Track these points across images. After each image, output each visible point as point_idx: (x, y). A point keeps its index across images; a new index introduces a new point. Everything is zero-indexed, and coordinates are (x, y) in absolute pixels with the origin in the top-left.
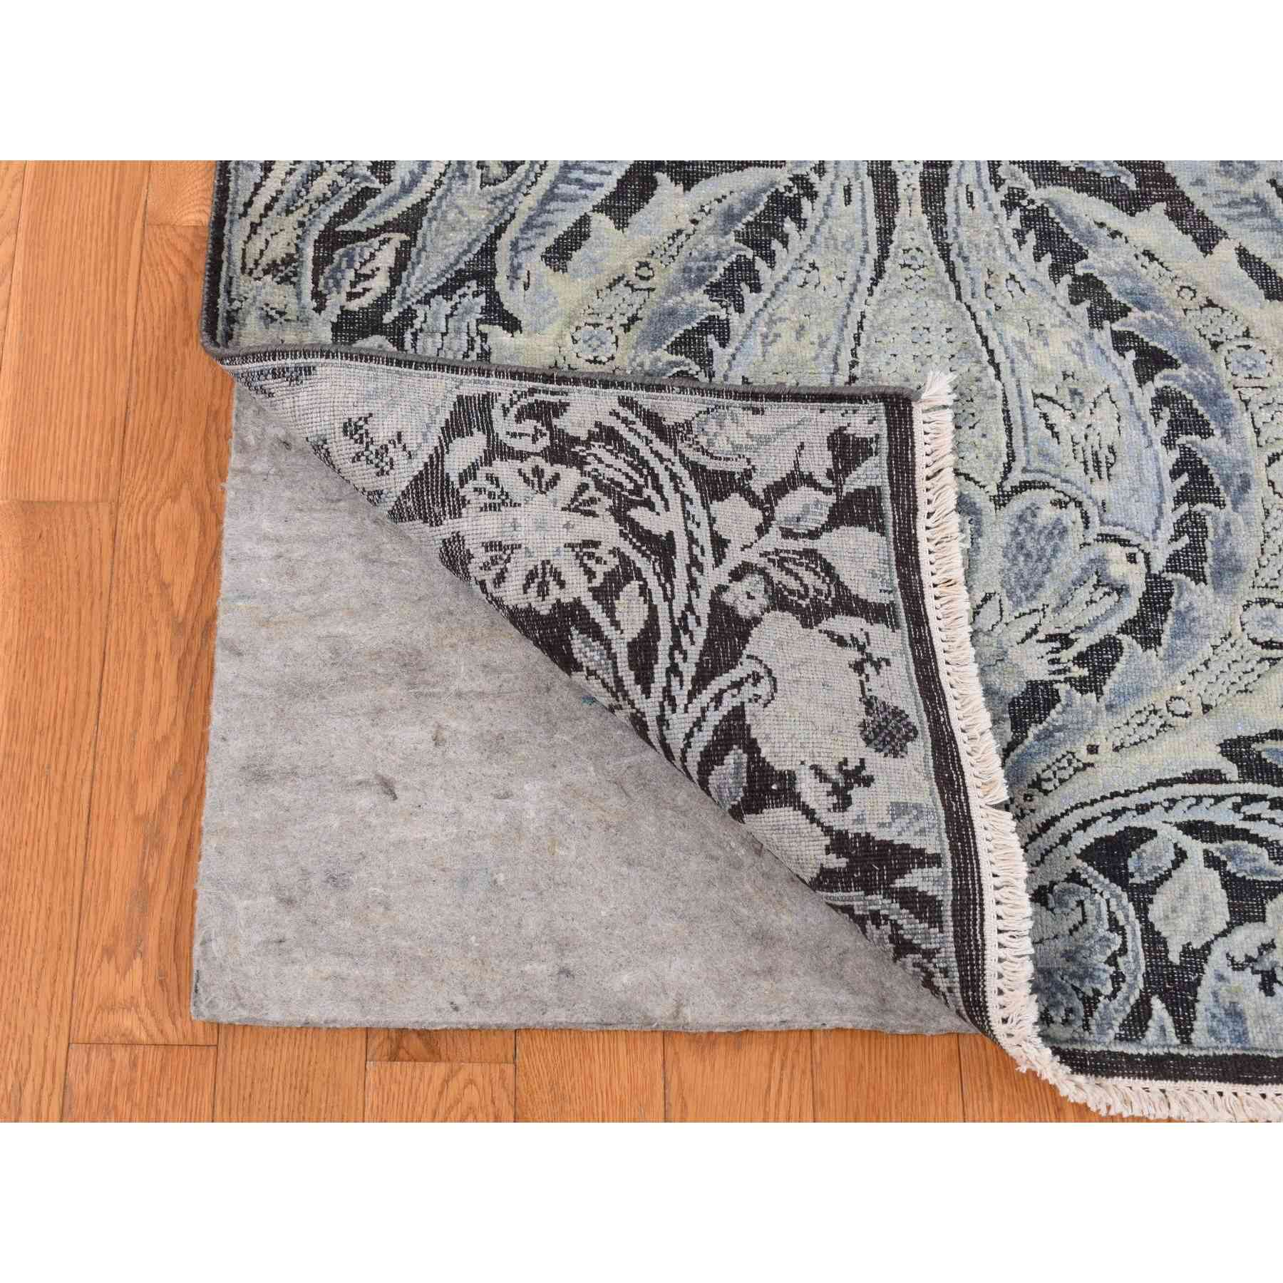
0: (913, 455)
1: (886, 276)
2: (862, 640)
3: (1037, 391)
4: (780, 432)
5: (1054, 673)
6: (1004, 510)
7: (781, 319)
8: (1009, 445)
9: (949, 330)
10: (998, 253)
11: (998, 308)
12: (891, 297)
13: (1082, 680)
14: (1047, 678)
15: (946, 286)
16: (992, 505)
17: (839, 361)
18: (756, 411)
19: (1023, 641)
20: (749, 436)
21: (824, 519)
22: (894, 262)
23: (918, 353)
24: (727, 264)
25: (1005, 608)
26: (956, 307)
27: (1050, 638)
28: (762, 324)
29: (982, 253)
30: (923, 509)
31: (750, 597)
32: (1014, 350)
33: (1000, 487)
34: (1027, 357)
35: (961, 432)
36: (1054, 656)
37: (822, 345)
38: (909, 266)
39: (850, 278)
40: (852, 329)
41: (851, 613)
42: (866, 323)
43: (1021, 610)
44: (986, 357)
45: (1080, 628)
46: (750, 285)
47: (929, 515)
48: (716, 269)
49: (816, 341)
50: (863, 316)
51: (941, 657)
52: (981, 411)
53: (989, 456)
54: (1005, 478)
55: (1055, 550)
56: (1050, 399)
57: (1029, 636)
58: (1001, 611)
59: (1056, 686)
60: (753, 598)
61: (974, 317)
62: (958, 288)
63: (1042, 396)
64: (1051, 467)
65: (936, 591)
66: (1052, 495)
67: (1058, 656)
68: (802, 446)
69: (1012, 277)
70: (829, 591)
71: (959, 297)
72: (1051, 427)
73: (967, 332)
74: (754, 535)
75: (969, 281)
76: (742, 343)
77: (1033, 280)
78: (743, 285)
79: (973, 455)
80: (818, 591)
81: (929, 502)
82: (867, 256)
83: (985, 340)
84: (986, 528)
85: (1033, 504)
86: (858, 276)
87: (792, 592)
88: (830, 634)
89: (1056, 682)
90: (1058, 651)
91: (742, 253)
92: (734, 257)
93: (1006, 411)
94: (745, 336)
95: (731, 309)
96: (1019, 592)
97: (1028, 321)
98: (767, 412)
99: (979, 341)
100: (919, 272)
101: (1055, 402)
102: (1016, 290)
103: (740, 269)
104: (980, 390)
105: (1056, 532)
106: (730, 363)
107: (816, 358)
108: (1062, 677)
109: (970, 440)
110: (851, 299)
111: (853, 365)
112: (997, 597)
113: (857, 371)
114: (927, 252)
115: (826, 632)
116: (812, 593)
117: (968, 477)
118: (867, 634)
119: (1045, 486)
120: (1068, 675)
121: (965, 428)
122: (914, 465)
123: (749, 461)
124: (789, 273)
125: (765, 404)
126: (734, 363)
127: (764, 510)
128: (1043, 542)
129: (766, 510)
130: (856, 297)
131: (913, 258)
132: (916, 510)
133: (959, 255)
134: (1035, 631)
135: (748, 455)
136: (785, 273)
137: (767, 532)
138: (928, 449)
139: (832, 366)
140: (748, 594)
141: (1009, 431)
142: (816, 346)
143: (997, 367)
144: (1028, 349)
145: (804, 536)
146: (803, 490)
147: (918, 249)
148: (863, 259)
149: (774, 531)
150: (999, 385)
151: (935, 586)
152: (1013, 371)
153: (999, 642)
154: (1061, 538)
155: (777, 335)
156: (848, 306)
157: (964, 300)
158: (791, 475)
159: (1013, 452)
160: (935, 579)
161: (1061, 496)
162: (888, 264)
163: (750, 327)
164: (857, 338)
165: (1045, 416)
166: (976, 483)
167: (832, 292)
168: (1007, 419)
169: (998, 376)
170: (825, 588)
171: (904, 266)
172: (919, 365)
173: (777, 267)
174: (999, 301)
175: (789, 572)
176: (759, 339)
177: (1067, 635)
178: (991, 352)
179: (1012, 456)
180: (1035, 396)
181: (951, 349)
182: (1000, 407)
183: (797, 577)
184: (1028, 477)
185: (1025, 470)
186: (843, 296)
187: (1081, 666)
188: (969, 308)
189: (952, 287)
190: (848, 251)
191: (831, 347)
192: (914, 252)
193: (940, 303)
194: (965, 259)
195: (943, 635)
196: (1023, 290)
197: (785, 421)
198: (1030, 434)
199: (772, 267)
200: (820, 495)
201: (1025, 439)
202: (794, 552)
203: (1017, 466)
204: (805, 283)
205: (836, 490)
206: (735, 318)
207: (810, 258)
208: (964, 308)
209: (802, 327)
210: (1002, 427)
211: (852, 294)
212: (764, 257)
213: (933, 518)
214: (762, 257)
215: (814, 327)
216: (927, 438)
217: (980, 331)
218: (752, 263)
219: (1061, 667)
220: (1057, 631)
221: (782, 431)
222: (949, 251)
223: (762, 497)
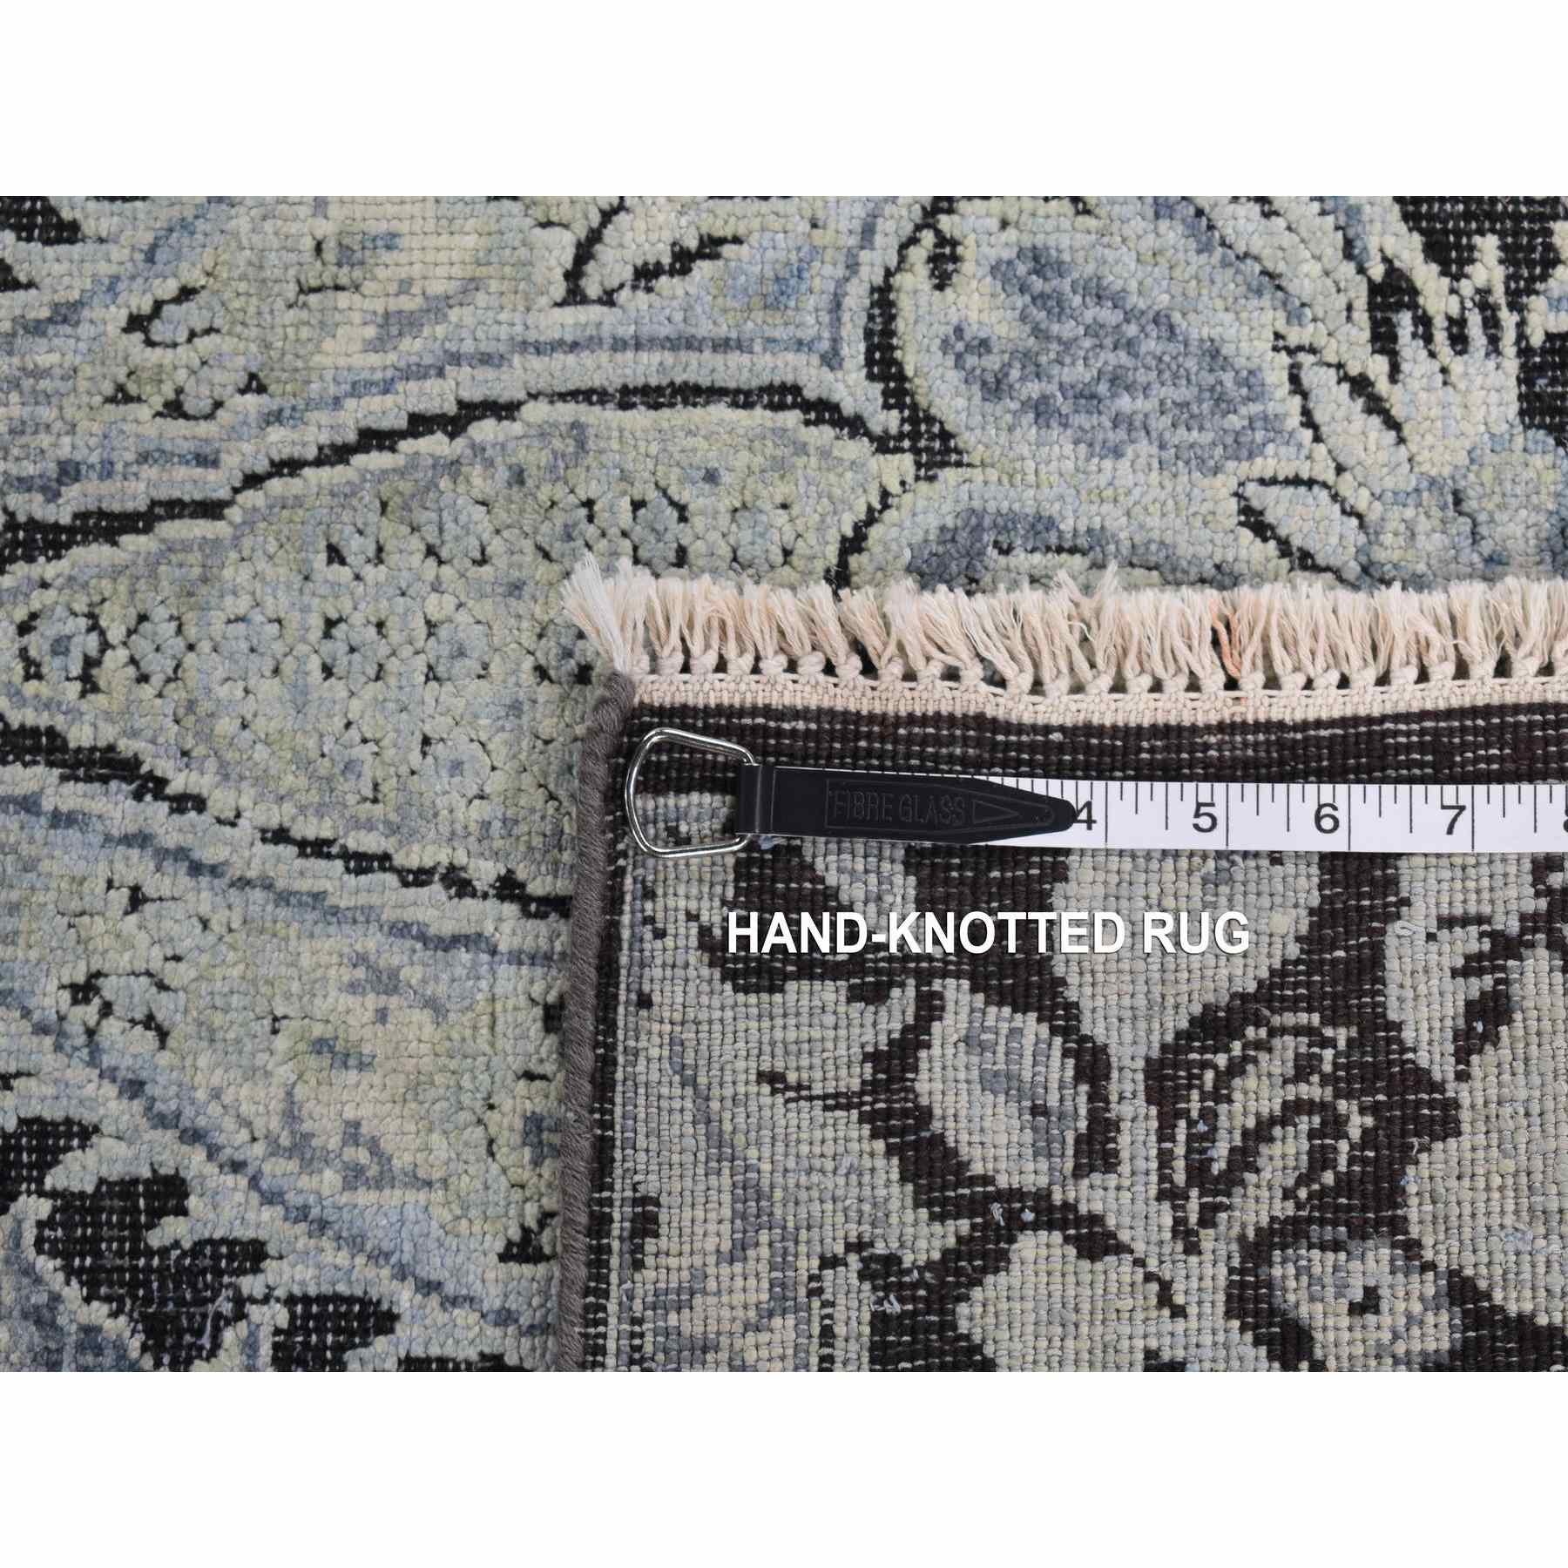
0: (796, 714)
1: (127, 747)
2: (1470, 941)
3: (559, 289)
4: (721, 1149)
5: (1494, 341)
6: (966, 439)
7: (291, 1115)
8: (742, 398)
9: (335, 555)
10: (45, 360)
11: (254, 384)
12: (207, 737)
13: (1510, 255)
14: (1512, 364)
15: (170, 548)
16: (948, 475)
17: (448, 928)
18: (645, 1224)
19: (1392, 424)
20: (738, 1251)
21: (1032, 1026)
22: (75, 714)
23: (420, 663)
24: (73, 1292)
25: (1285, 471)
26: (249, 524)
27: (1384, 340)
28: (304, 1182)
29: (46, 413)
30: (974, 697)
31: (1369, 1303)
32: (412, 347)
33: (884, 445)
34: (437, 308)
35: (696, 549)
36: (1440, 337)
37: (388, 982)
38: (90, 663)
39: (136, 868)
40: (328, 875)
41: (1370, 965)
42: (309, 829)
43: (1295, 420)
44: (435, 444)
45: (1348, 244)
46: (156, 1215)
47: (997, 680)
48: (90, 1330)
49: (372, 1001)
50: (280, 836)
51: (1483, 689)
52: (625, 477)
53: (781, 468)
54: (855, 426)
55: (1098, 293)
56: (585, 252)
57: (1376, 406)
58: (1296, 481)
59: (1537, 340)
60: (1371, 1294)
61: (289, 466)
62: (175, 509)
63: (574, 275)
64: (825, 274)
65: (1252, 681)
66: (914, 282)
67: (1440, 323)
68: (772, 1079)
69: (136, 323)
70: (1297, 1031)
71: (211, 509)
72: (683, 261)
73: (345, 496)
74: (1119, 1270)
75: (150, 472)
76: (379, 1256)
77: (150, 258)
78: (156, 1239)
79: (781, 518)
80: (1304, 1069)
81: (952, 674)
82: (47, 805)
83: (374, 439)
84: (1026, 502)
85: (945, 345)
86: (127, 840)
87: (1320, 1159)
88: (1467, 1045)
89: (1521, 336)
90: (1424, 322)
91: (29, 1235)
92: (46, 1265)
93: (627, 397)
94: (356, 1243)
95: (251, 1285)
96: (1234, 421)
97: (304, 290)
98: (651, 1187)
99: (376, 460)
100: (115, 634)
101: (595, 236)
102: (192, 314)
103: (90, 1246)
104: (553, 474)
105: (1037, 284)
106: (453, 1302)
107: (435, 1007)
108: (1508, 319)
109: (724, 521)
110: (215, 871)
111: (458, 883)
112: (1251, 489)
113: (485, 872)
114: (38, 600)
115: (1462, 1055)
116: (1312, 1090)
117: (853, 544)
118: (1447, 922)
119: (883, 299)
120: (1499, 296)
121: (684, 534)
122: (831, 713)
123: (830, 1262)
124: (109, 1074)
125: (621, 1191)
126: (450, 1288)
127: (1014, 1225)
128: (1068, 329)
129: (1012, 1217)
130: (208, 855)
131: (60, 647)
132: (980, 721)
133: (52, 495)
134: (1360, 385)
135: (807, 1265)
136: (110, 1090)
137: (1095, 1219)
138: (774, 664)
139: (464, 956)
140: (1356, 1309)
141: (691, 394)
142: (394, 1001)
143: (470, 412)
144: (407, 304)
145: (1098, 1096)
146: (927, 1085)
147: (24, 629)
148: (60, 820)
149: (1092, 1196)
150: (535, 412)
151: (1231, 684)
152: (485, 359)
153: (1400, 498)
154: (1060, 269)
155: (352, 1134)
156: (243, 883)
157: (223, 493)
158: (878, 1121)
159: (769, 389)
160: (1213, 681)
161: (918, 255)
162: (80, 736)
163: (323, 1225)
164: (361, 863)
165: (646, 275)
166: (871, 518)
167: (188, 937)
168: (654, 396)
169: (505, 410)
170: (1288, 1046)
171: (89, 685)
172: (460, 667)
173: (89, 1117)
174: (227, 378)
175: (1243, 1160)
176: (364, 1197)
177: (1374, 289)
178: (420, 424)
179: (782, 396)
180: (575, 296)
181: (408, 556)
182: (610, 415)
183: (1261, 1133)
184: (854, 351)
185: (832, 360)
186: (204, 897)
187: (1468, 257)
188: (253, 480)
189: (171, 529)
190: (29, 866)
191: (395, 954)
192: (37, 644)
193: (234, 574)
194: (69, 472)
195: (1405, 675)
196: (186, 293)
197: (681, 1129)
198: (704, 329)
199: (86, 1134)
200: (947, 1030)
201: (722, 345)
202: (1165, 1133)
203: (815, 381)
204: (149, 1022)
205: (923, 977)
206: (285, 1275)
207: (51, 999)
208: (250, 497)
209: (321, 1046)
210: (679, 416)
211: (196, 869)
212: (48, 1157)
213: (1007, 669)
214: (44, 1166)
215: (320, 1006)
216: (740, 664)
217: (338, 454)
218: (66, 1201)
219: (1475, 320)
220: (1361, 316)
221: (718, 1141)
222: (33, 525)
223: (964, 1225)
